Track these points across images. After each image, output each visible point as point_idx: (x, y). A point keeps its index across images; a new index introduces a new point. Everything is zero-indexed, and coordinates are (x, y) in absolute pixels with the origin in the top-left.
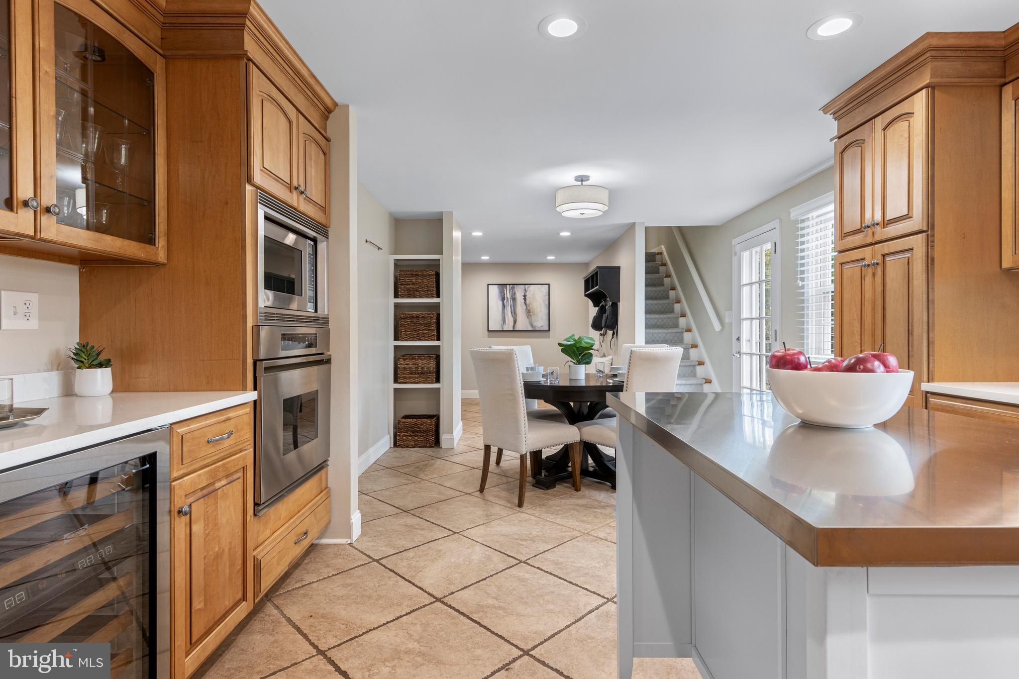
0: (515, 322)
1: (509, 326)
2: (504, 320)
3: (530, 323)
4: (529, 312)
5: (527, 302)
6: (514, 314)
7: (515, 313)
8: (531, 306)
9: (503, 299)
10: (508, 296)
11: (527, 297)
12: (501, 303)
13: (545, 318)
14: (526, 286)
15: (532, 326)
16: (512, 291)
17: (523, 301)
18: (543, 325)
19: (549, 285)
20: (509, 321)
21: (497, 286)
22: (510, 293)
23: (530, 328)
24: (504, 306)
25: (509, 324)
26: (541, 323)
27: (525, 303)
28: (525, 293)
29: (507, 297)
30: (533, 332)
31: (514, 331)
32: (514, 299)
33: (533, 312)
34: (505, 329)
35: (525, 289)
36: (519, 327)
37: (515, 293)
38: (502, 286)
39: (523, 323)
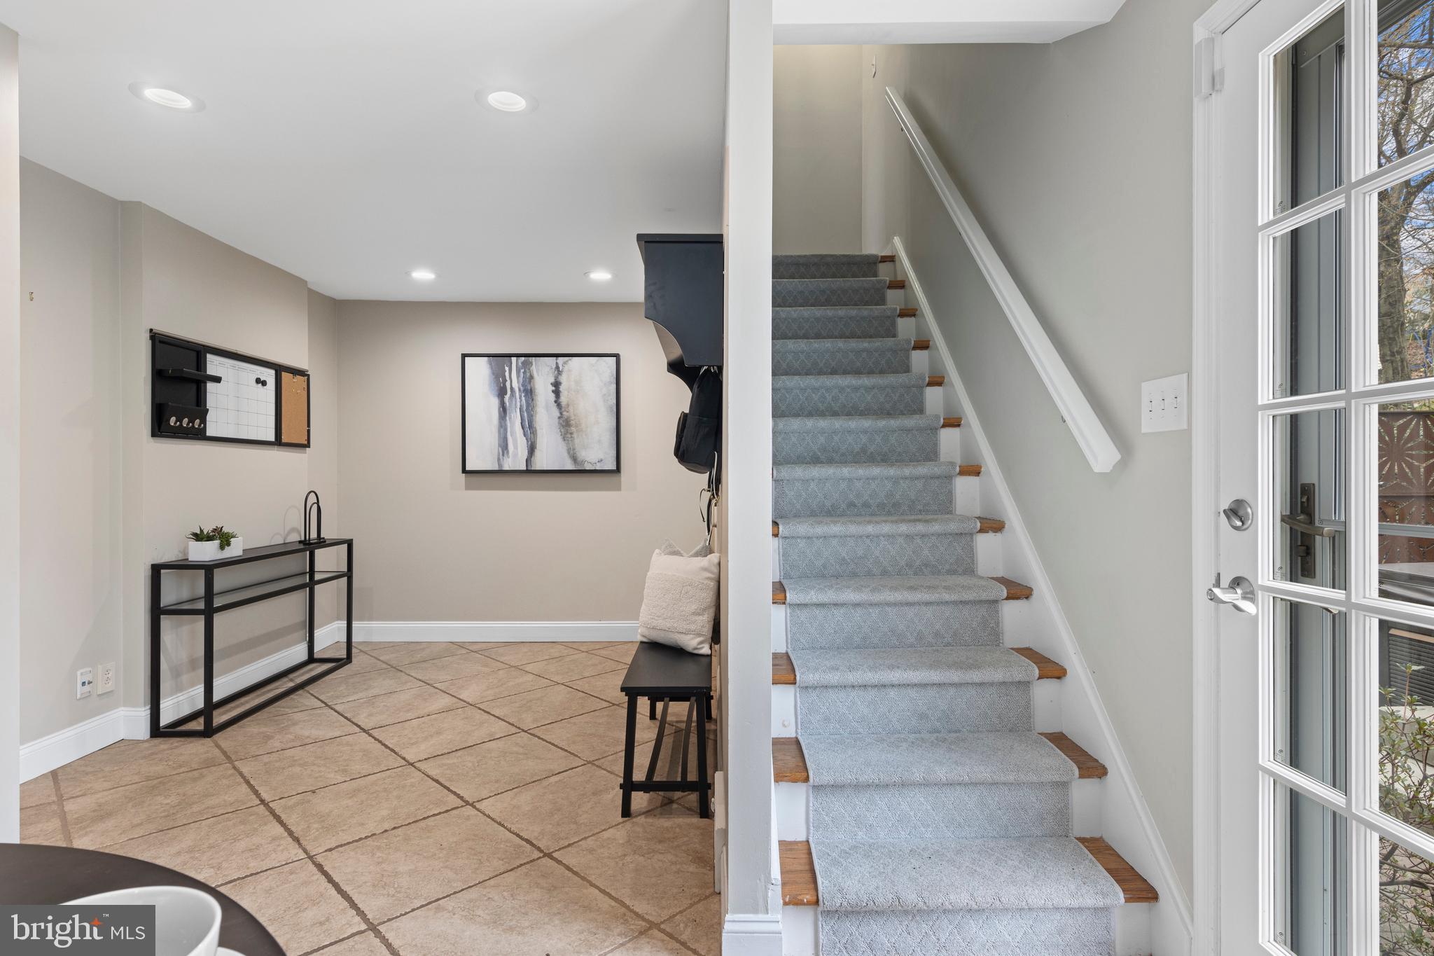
0: (532, 449)
1: (516, 461)
2: (504, 446)
3: (568, 451)
4: (566, 425)
5: (563, 399)
6: (529, 428)
7: (531, 426)
8: (571, 409)
9: (502, 392)
10: (515, 385)
11: (562, 388)
12: (495, 402)
13: (609, 439)
14: (561, 360)
15: (574, 459)
16: (524, 373)
17: (552, 397)
18: (601, 456)
19: (617, 356)
20: (516, 447)
21: (486, 359)
22: (518, 377)
23: (570, 466)
24: (503, 410)
25: (516, 455)
26: (597, 453)
27: (559, 405)
28: (556, 378)
29: (512, 388)
30: (579, 474)
31: (529, 472)
32: (529, 393)
33: (576, 426)
34: (506, 468)
35: (557, 367)
36: (541, 462)
37: (532, 377)
38: (499, 359)
39: (550, 454)
